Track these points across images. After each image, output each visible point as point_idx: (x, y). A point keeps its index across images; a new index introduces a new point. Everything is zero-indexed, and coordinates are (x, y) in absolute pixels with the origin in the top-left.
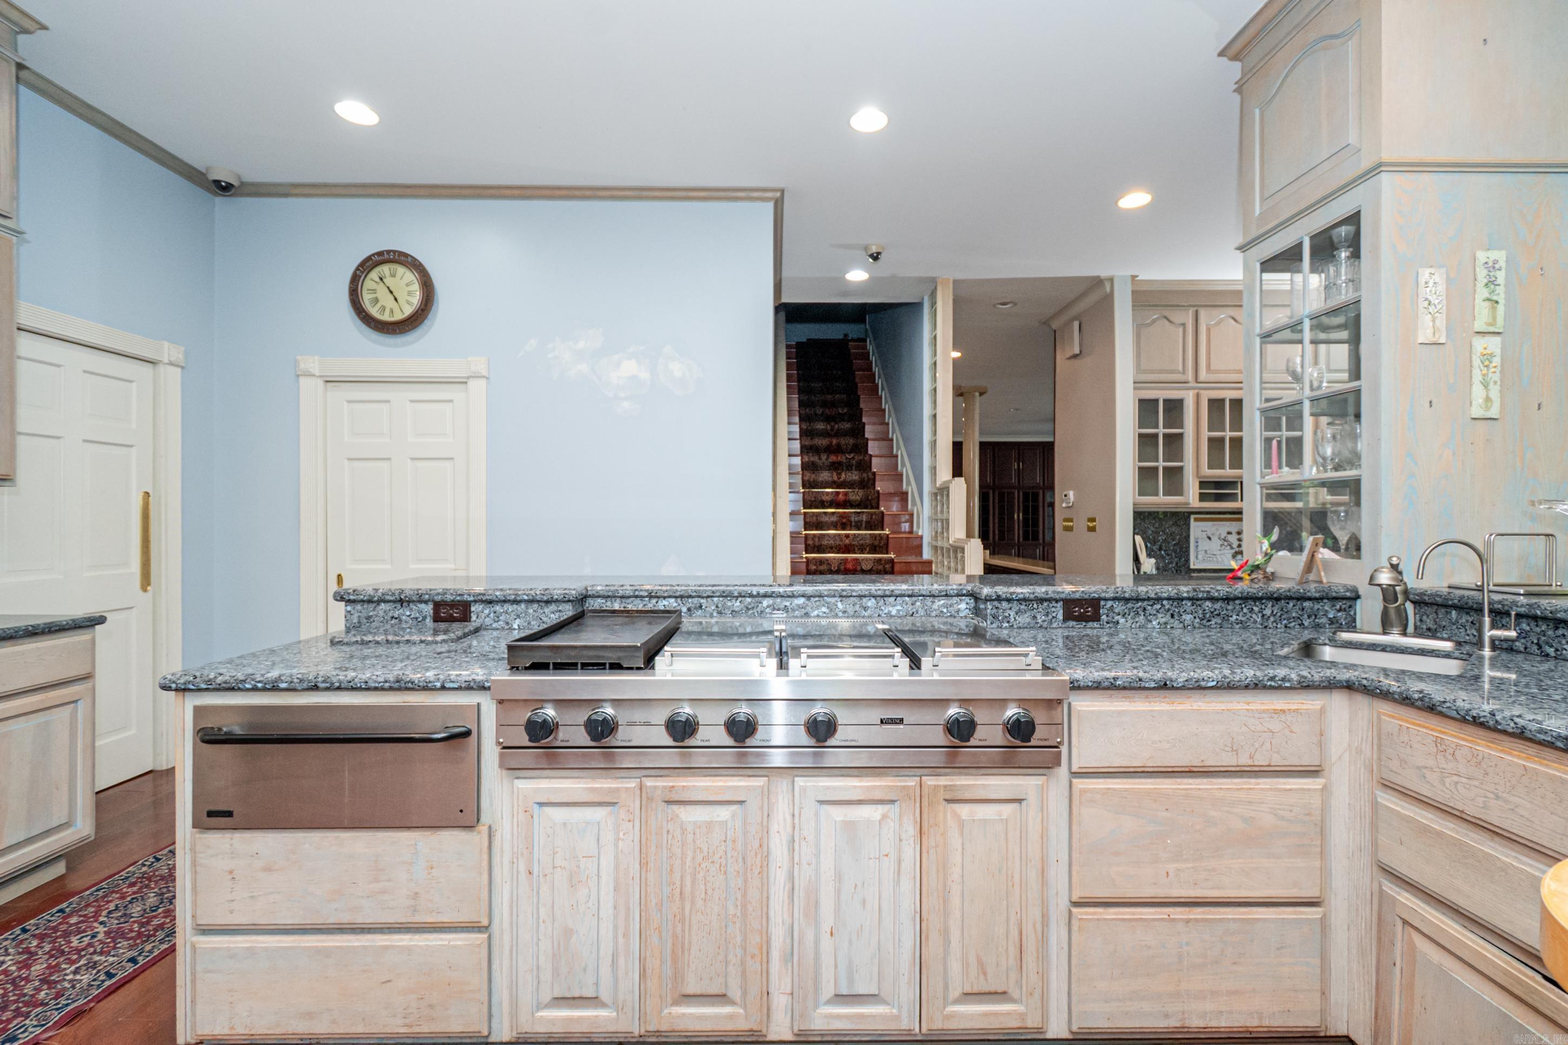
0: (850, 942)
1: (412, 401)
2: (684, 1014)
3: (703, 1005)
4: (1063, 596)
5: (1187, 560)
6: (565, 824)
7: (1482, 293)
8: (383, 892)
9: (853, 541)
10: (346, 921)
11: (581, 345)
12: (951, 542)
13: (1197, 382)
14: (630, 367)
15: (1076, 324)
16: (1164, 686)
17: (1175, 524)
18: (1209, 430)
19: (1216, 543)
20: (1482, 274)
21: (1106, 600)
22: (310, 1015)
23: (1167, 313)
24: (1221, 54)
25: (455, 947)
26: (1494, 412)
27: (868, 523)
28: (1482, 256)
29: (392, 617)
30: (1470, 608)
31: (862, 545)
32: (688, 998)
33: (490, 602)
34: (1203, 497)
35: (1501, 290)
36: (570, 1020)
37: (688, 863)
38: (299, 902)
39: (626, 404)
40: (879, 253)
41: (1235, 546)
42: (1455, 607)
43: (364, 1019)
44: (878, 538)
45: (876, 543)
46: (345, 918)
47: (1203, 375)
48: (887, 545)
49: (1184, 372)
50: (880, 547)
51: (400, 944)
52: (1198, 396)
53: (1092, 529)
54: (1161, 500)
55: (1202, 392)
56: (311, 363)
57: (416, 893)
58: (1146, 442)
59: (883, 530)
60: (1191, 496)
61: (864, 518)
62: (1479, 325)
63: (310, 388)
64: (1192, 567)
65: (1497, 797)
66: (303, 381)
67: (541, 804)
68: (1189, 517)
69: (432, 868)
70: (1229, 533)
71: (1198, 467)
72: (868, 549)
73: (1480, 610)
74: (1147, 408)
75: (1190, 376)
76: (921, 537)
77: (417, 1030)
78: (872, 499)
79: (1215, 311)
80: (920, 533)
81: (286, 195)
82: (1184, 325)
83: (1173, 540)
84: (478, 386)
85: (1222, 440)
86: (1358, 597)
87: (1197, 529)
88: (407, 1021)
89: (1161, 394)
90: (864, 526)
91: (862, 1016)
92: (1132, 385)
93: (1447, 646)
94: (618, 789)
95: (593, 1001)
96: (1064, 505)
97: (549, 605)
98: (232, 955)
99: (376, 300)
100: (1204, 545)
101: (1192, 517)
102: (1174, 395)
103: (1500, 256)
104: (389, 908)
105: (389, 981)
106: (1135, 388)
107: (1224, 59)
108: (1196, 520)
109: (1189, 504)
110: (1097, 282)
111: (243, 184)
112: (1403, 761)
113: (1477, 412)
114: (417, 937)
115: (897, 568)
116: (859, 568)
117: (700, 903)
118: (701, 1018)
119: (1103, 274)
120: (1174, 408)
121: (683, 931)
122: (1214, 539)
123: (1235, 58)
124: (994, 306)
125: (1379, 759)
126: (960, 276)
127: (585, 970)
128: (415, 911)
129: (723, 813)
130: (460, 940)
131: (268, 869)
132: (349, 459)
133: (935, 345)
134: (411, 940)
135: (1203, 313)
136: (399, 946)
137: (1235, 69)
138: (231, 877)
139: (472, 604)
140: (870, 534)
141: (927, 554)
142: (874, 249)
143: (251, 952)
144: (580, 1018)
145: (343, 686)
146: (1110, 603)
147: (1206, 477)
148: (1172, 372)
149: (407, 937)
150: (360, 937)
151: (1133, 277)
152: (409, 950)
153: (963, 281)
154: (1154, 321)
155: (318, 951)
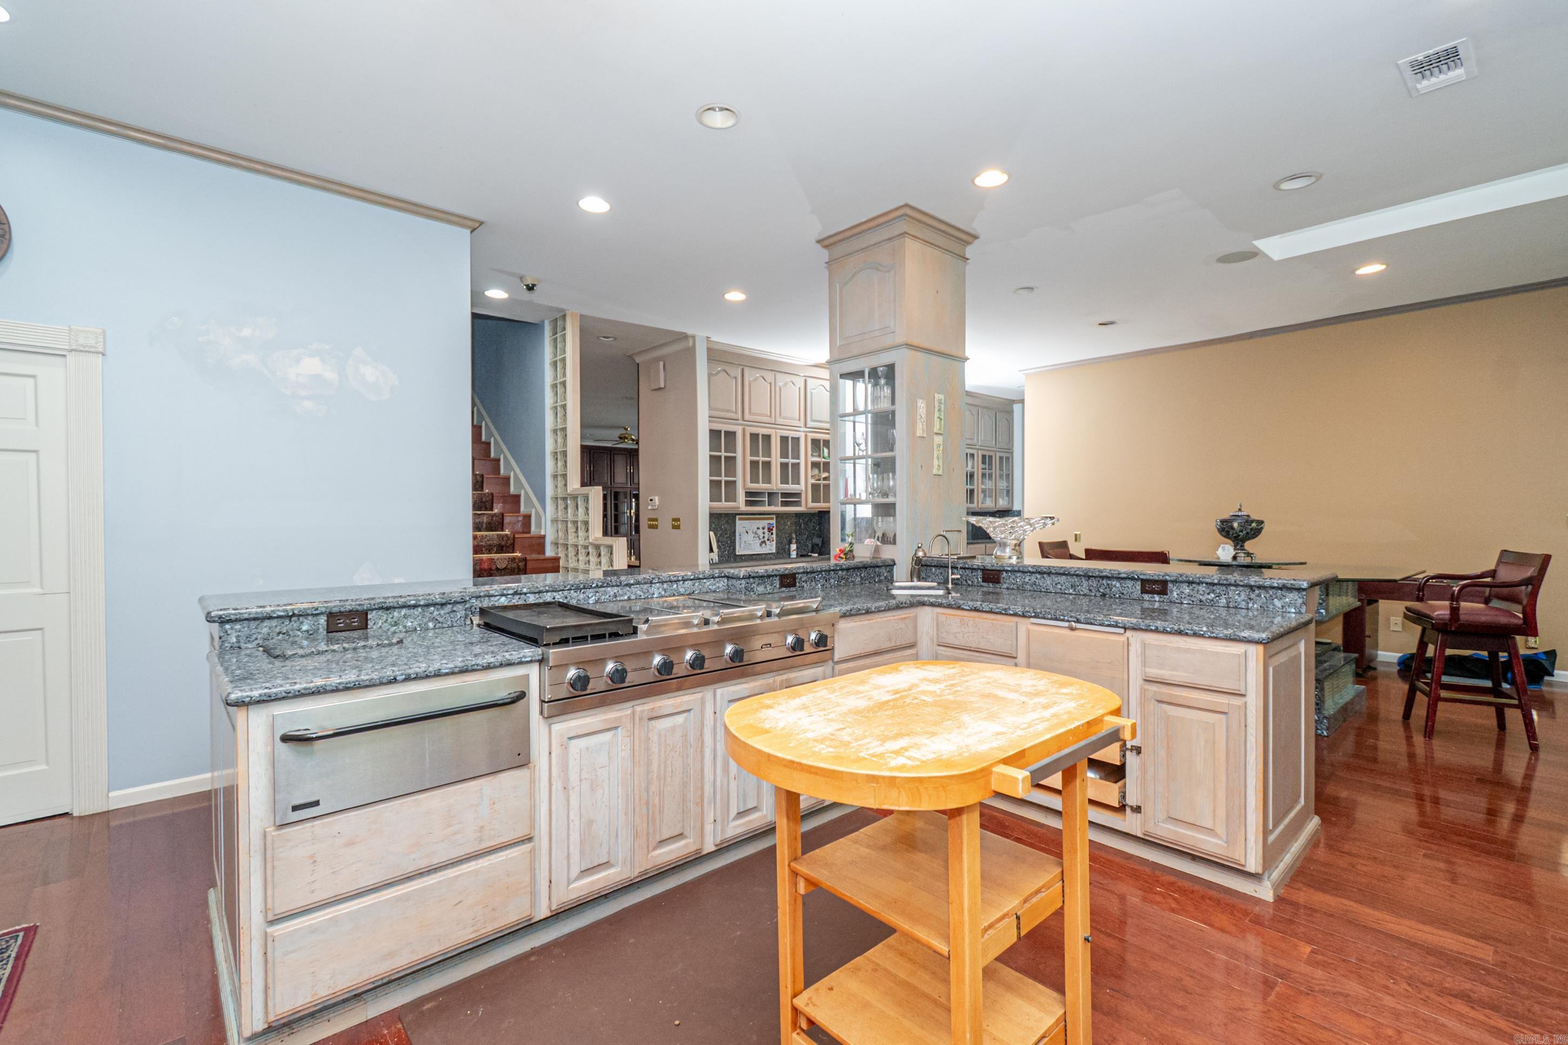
0: (744, 780)
2: (660, 854)
3: (669, 845)
4: (780, 573)
5: (734, 549)
6: (587, 748)
7: (937, 414)
8: (455, 833)
9: (481, 541)
10: (423, 866)
11: (246, 332)
12: (591, 540)
13: (743, 420)
14: (311, 365)
15: (661, 364)
16: (868, 612)
17: (727, 522)
18: (751, 456)
19: (751, 535)
20: (937, 404)
21: (799, 573)
22: (391, 955)
23: (726, 368)
24: (819, 242)
25: (512, 858)
26: (940, 473)
27: (489, 524)
28: (936, 395)
29: (279, 633)
30: (942, 566)
31: (490, 545)
32: (662, 842)
33: (388, 609)
34: (749, 503)
35: (942, 413)
36: (592, 883)
37: (662, 756)
38: (381, 863)
39: (308, 404)
40: (534, 285)
41: (761, 537)
42: (935, 566)
43: (439, 940)
44: (505, 539)
45: (503, 543)
46: (423, 864)
47: (747, 416)
48: (513, 544)
49: (736, 413)
50: (507, 547)
51: (469, 870)
52: (744, 430)
53: (678, 527)
54: (724, 505)
55: (746, 428)
57: (482, 827)
58: (715, 460)
59: (502, 530)
60: (741, 503)
61: (485, 519)
62: (936, 430)
64: (737, 553)
65: (983, 637)
67: (570, 738)
68: (735, 517)
69: (494, 804)
70: (758, 528)
71: (744, 481)
72: (495, 549)
73: (948, 567)
74: (715, 434)
75: (740, 416)
76: (544, 537)
77: (484, 931)
78: (487, 501)
79: (754, 371)
80: (543, 533)
82: (736, 378)
83: (726, 534)
84: (90, 362)
85: (757, 462)
86: (895, 564)
87: (740, 525)
88: (475, 928)
89: (724, 427)
90: (484, 526)
91: (750, 821)
92: (707, 419)
93: (935, 584)
94: (620, 717)
95: (606, 865)
96: (649, 508)
97: (444, 607)
98: (313, 930)
100: (745, 537)
101: (737, 517)
102: (731, 428)
103: (942, 397)
104: (460, 844)
105: (460, 902)
106: (710, 421)
107: (819, 246)
108: (740, 519)
109: (739, 508)
110: (684, 337)
112: (948, 632)
113: (935, 472)
114: (481, 861)
115: (530, 565)
116: (494, 567)
117: (669, 779)
118: (669, 853)
119: (690, 332)
120: (731, 435)
121: (660, 800)
122: (750, 532)
123: (826, 247)
124: (598, 337)
125: (938, 634)
126: (587, 312)
127: (601, 845)
128: (481, 840)
129: (680, 719)
130: (515, 852)
131: (350, 843)
133: (565, 369)
134: (477, 864)
135: (747, 371)
136: (468, 872)
137: (824, 255)
138: (312, 861)
139: (369, 612)
140: (498, 535)
141: (549, 552)
142: (530, 282)
143: (334, 921)
144: (598, 879)
145: (419, 675)
146: (800, 575)
147: (749, 489)
148: (728, 411)
149: (473, 863)
150: (433, 876)
151: (708, 338)
152: (477, 872)
153: (587, 316)
154: (718, 372)
155: (398, 899)
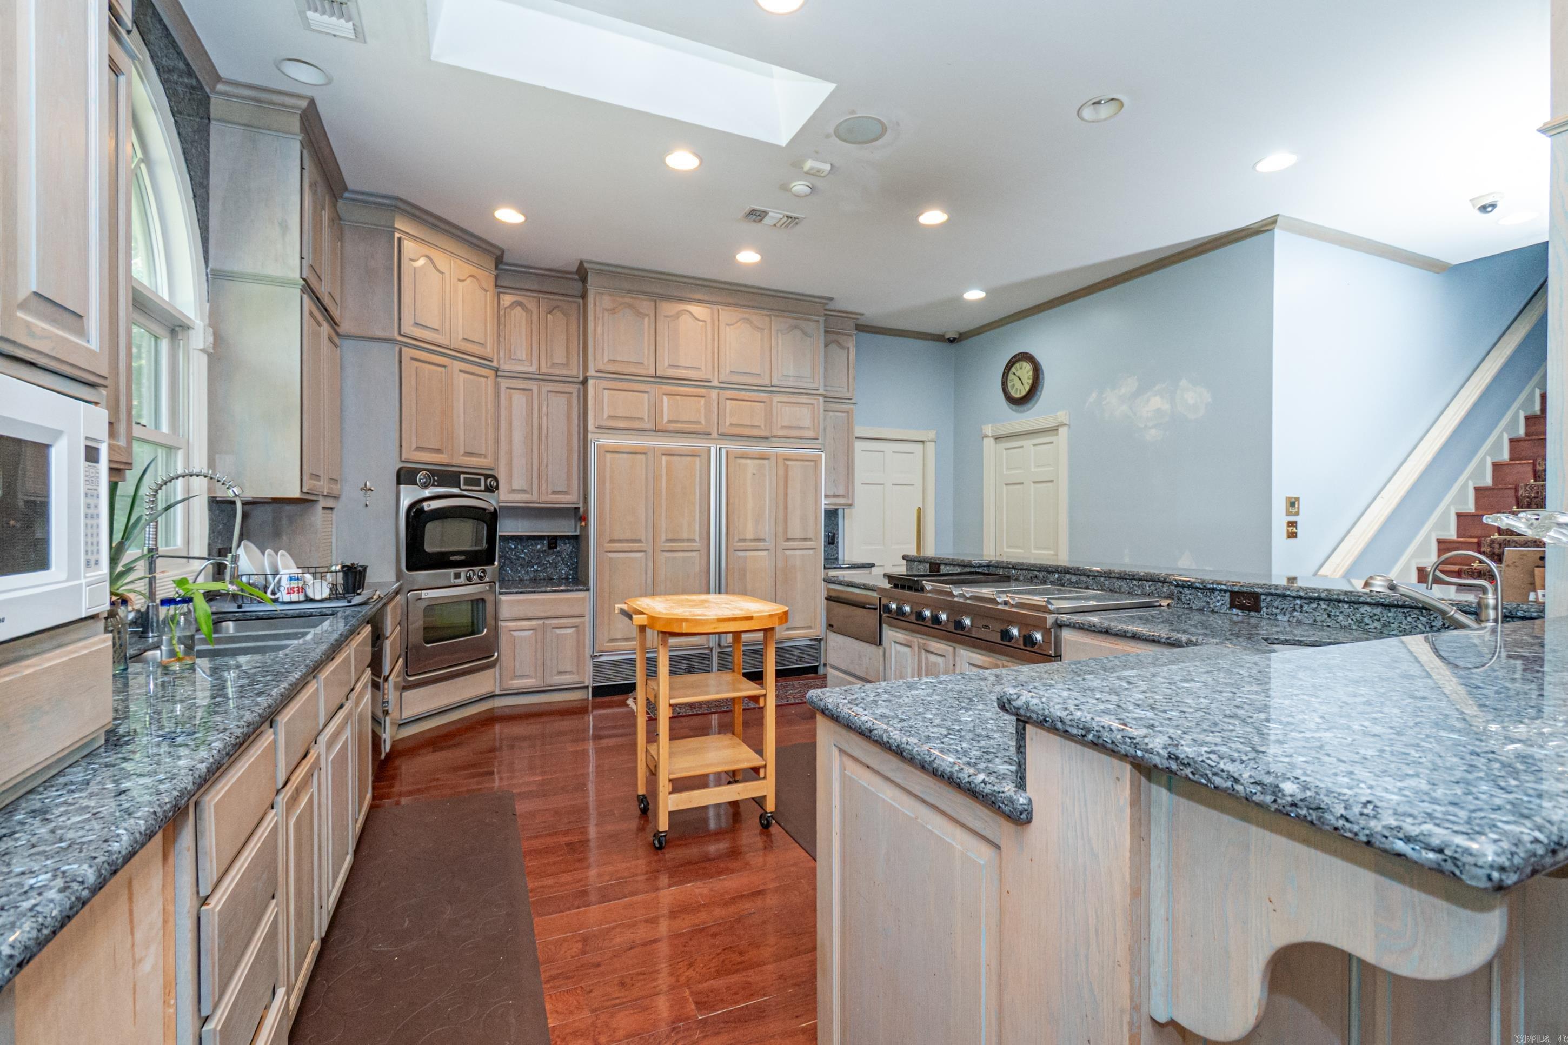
1: (1034, 445)
40: (1492, 205)
56: (988, 429)
63: (989, 443)
66: (985, 440)
67: (894, 642)
81: (979, 334)
84: (1063, 431)
94: (912, 641)
99: (1014, 385)
111: (961, 334)
132: (1006, 484)
146: (1269, 598)
